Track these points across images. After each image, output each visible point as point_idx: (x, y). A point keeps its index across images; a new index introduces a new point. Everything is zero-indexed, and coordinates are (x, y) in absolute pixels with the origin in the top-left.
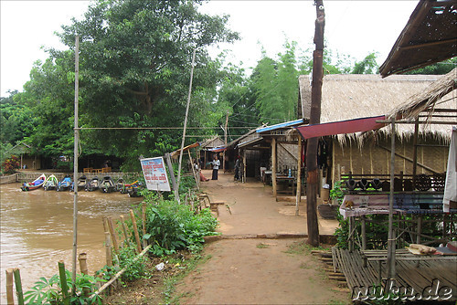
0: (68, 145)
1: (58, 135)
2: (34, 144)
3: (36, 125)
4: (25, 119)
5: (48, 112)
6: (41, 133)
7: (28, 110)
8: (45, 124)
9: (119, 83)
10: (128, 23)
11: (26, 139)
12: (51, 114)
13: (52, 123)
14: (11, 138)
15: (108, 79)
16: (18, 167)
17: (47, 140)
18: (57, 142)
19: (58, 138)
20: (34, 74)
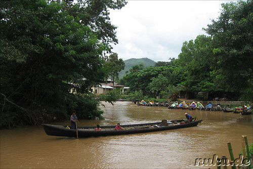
0: (205, 86)
1: (198, 80)
2: (186, 85)
3: (186, 76)
4: (180, 73)
5: (193, 69)
6: (189, 79)
7: (181, 68)
8: (192, 75)
9: (240, 53)
10: (245, 20)
11: (182, 83)
12: (195, 70)
13: (195, 74)
14: (174, 83)
15: (235, 51)
16: (179, 98)
17: (193, 84)
18: (199, 85)
19: (199, 82)
20: (184, 49)
